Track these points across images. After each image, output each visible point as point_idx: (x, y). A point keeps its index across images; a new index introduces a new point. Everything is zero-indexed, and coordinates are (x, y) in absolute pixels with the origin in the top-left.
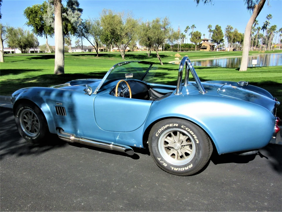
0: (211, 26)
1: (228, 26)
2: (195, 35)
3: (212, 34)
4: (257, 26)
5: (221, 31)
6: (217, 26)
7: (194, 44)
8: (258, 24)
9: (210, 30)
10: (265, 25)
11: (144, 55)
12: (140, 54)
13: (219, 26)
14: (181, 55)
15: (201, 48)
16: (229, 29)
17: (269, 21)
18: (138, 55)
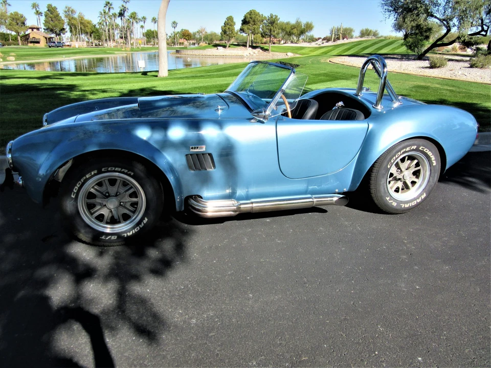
0: (38, 6)
1: (66, 7)
2: (13, 19)
3: (43, 18)
4: (112, 12)
5: (58, 15)
6: (49, 7)
7: (14, 33)
8: (113, 8)
9: (37, 12)
10: (121, 10)
13: (53, 6)
15: (29, 40)
16: (69, 12)
17: (127, 6)
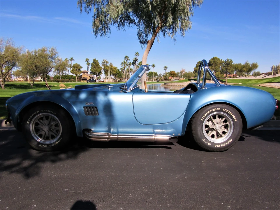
0: (89, 60)
1: (104, 60)
2: (75, 67)
3: (90, 66)
4: (128, 62)
5: (98, 65)
6: (94, 60)
7: (74, 75)
8: (129, 59)
9: (88, 63)
10: (134, 60)
11: (25, 85)
12: (21, 84)
13: (96, 60)
14: (65, 85)
15: (82, 79)
16: (105, 63)
17: (138, 58)
18: (19, 85)
